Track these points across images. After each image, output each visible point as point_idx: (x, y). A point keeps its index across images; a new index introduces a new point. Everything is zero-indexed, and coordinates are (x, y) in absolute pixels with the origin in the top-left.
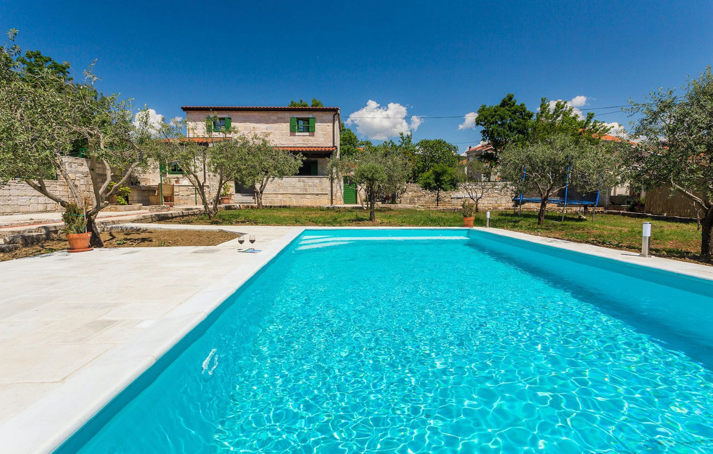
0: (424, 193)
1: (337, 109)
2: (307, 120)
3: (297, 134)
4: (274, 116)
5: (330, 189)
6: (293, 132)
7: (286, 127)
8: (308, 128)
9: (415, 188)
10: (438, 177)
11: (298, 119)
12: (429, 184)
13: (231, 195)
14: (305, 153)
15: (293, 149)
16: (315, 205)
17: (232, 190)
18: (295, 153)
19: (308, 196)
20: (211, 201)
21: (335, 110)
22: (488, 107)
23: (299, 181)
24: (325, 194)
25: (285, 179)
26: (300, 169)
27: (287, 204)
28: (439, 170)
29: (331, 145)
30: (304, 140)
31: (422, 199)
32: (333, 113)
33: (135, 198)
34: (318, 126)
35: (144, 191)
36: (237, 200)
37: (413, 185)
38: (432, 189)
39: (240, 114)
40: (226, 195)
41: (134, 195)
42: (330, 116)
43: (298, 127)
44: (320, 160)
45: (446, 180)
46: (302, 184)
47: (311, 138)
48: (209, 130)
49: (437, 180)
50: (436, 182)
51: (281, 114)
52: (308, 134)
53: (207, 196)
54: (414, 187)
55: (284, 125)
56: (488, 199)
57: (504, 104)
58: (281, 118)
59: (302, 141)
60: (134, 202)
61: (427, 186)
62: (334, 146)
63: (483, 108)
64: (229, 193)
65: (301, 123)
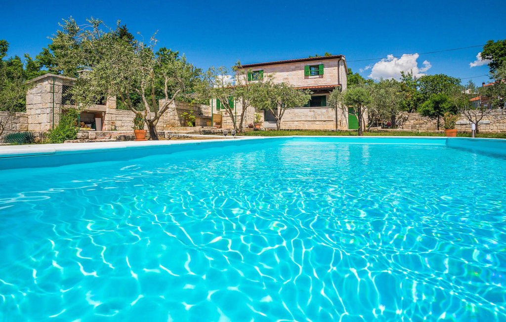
0: (426, 120)
1: (341, 56)
2: (317, 67)
3: (310, 77)
4: (292, 66)
5: (335, 116)
6: (306, 76)
7: (301, 73)
8: (319, 72)
9: (417, 117)
10: (437, 105)
11: (311, 67)
12: (428, 111)
13: (261, 122)
16: (322, 129)
17: (262, 119)
18: (305, 89)
19: (318, 123)
20: (247, 126)
21: (339, 57)
22: (496, 41)
23: (310, 111)
24: (331, 121)
25: (300, 110)
27: (300, 128)
28: (437, 98)
29: (337, 83)
30: (315, 82)
31: (423, 126)
32: (338, 60)
33: (199, 124)
34: (326, 71)
35: (204, 119)
36: (266, 125)
37: (415, 114)
38: (432, 116)
39: (269, 67)
40: (258, 122)
41: (198, 121)
42: (335, 62)
43: (311, 72)
45: (446, 107)
46: (312, 113)
47: (320, 79)
48: (249, 79)
49: (436, 108)
50: (435, 109)
51: (297, 64)
52: (318, 76)
53: (244, 122)
54: (416, 115)
55: (300, 71)
56: (498, 124)
58: (299, 67)
59: (314, 82)
60: (198, 125)
61: (426, 113)
62: (339, 84)
63: (490, 44)
64: (260, 121)
65: (313, 69)
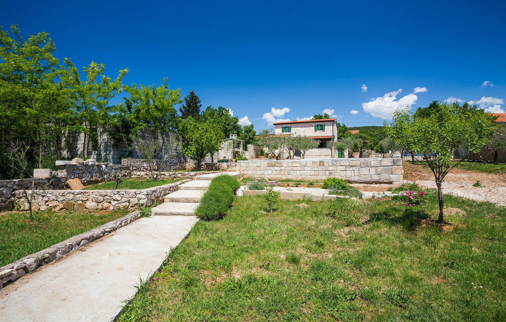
1: (335, 120)
2: (321, 125)
3: (318, 131)
4: (308, 125)
5: (331, 153)
6: (316, 130)
7: (313, 128)
8: (322, 128)
11: (318, 125)
14: (320, 139)
15: (316, 138)
18: (317, 139)
19: (322, 156)
22: (422, 108)
23: (318, 151)
25: (314, 150)
26: (319, 146)
32: (332, 122)
34: (326, 128)
39: (295, 125)
42: (331, 123)
43: (318, 128)
44: (327, 142)
47: (323, 133)
48: (283, 131)
51: (311, 124)
52: (322, 131)
57: (431, 106)
59: (320, 134)
62: (333, 135)
65: (319, 126)
